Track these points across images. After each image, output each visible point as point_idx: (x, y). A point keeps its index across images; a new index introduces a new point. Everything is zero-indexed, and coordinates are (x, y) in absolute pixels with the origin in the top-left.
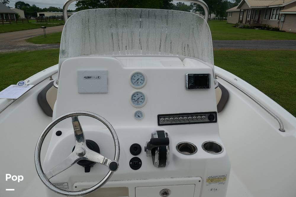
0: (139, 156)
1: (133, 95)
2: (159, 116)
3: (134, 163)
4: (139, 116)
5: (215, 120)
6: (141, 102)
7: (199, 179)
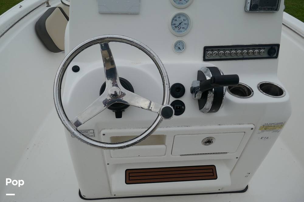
0: (182, 99)
1: (174, 19)
2: (206, 49)
3: (177, 107)
4: (179, 48)
5: (275, 55)
6: (183, 28)
7: (252, 126)
